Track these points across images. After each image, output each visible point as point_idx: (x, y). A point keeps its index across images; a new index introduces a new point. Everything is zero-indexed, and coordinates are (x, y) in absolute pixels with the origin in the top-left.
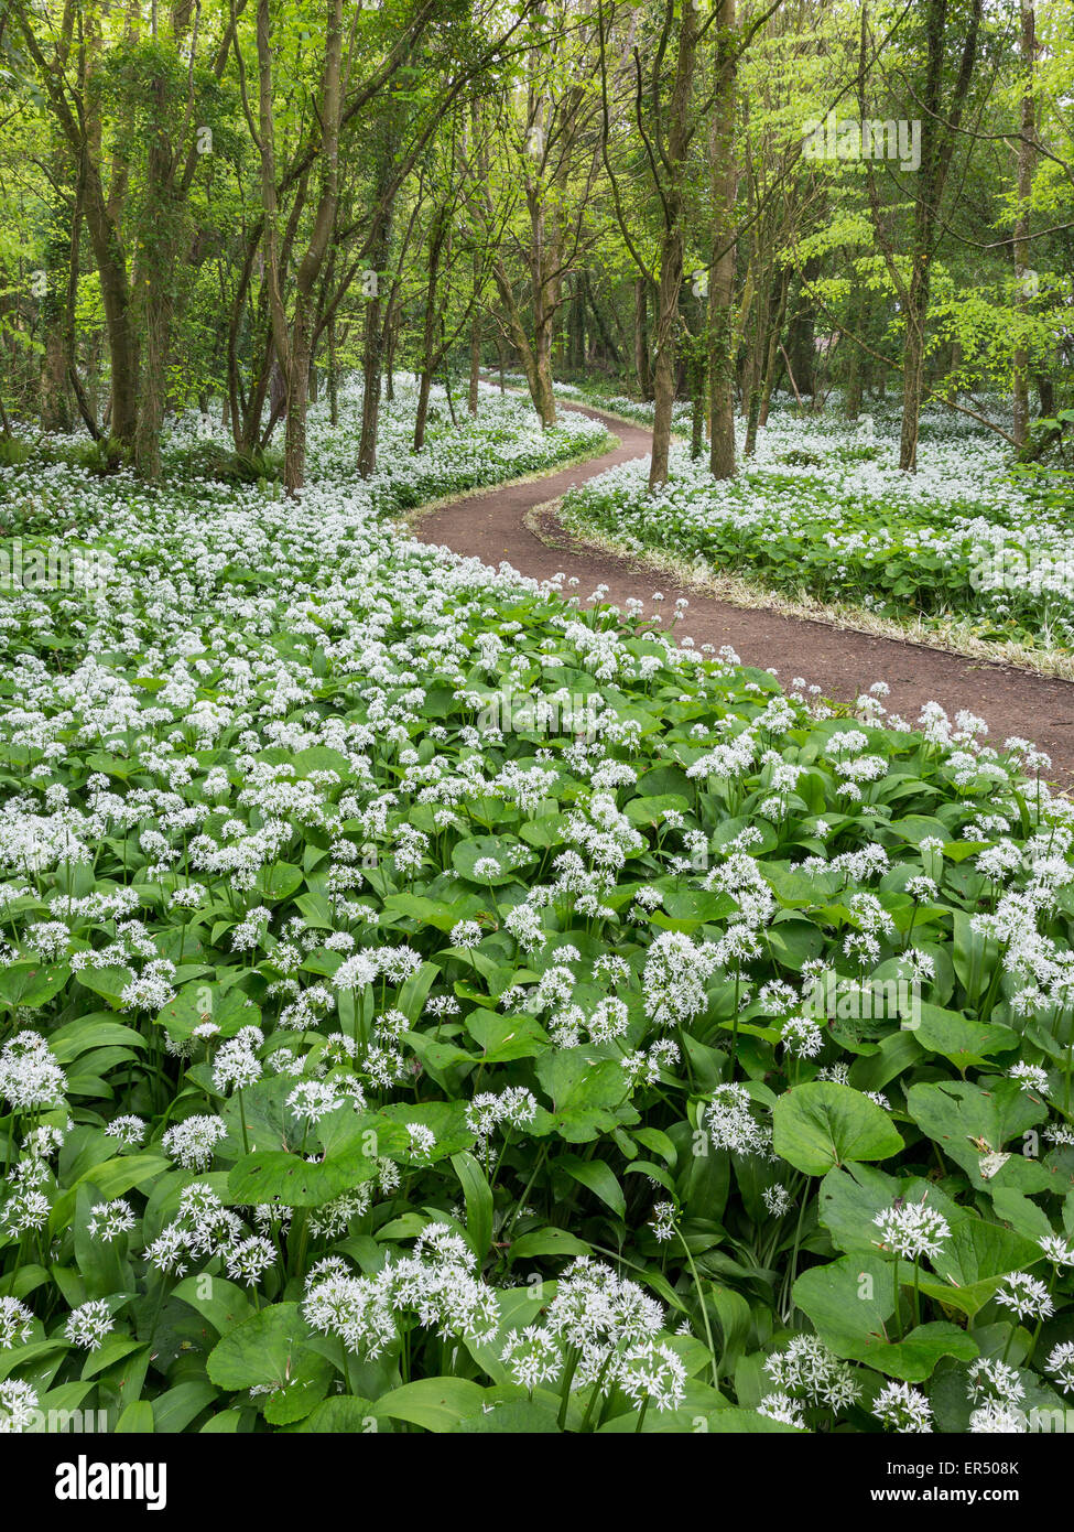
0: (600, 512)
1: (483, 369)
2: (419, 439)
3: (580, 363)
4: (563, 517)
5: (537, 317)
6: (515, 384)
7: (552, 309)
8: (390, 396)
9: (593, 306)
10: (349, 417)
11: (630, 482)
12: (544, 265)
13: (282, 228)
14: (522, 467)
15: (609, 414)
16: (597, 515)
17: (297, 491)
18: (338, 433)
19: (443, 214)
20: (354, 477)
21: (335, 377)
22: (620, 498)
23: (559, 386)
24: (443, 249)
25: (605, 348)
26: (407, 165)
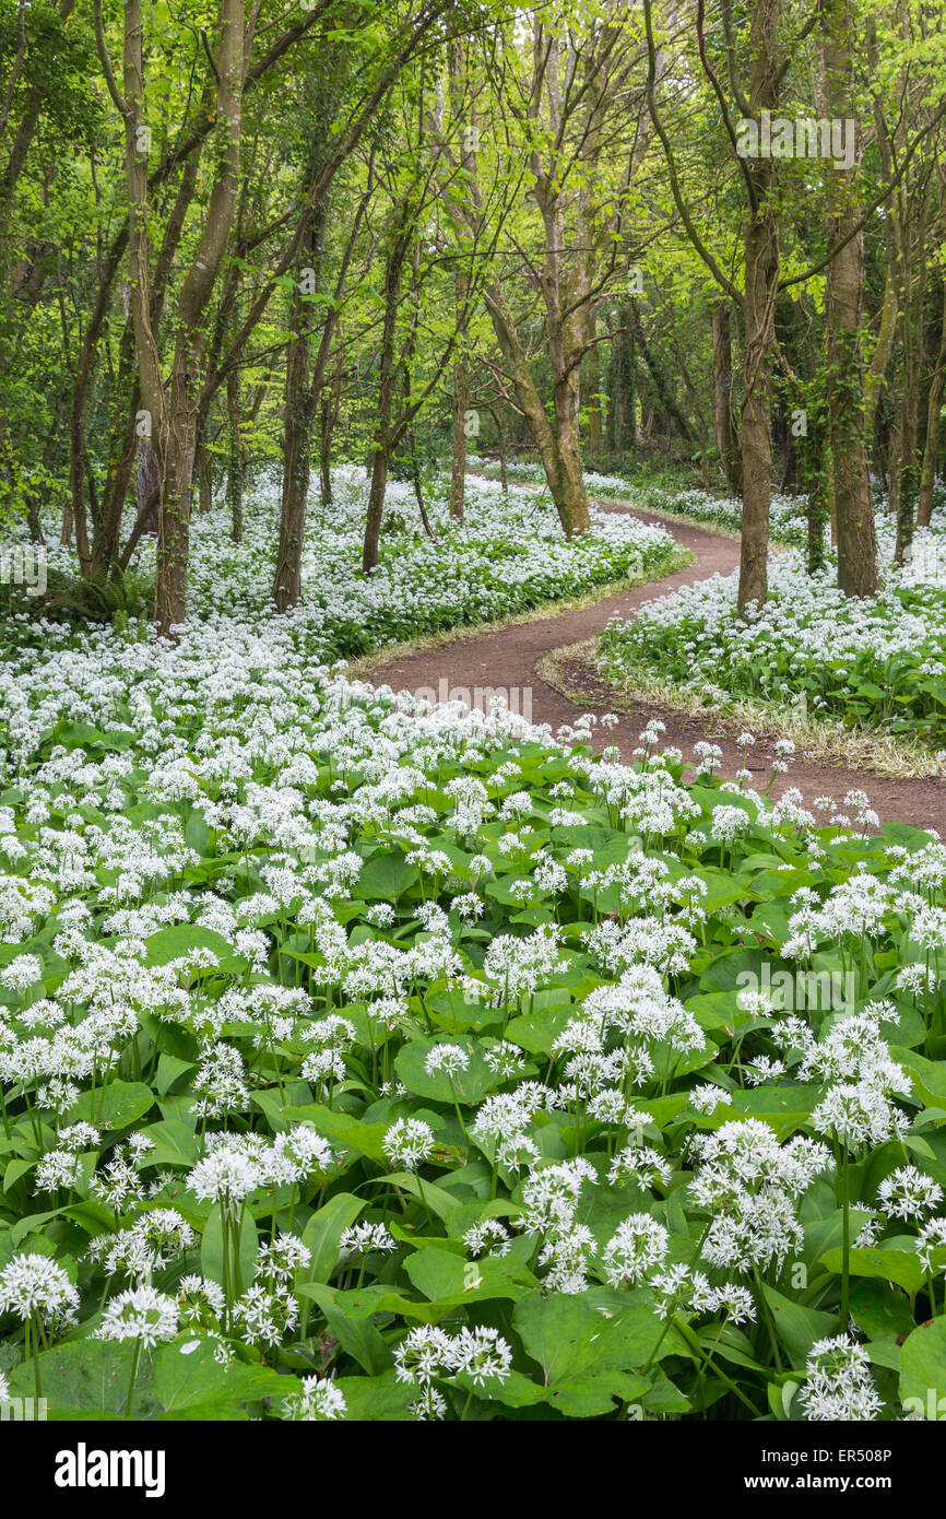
0: (661, 651)
1: (473, 459)
2: (370, 556)
3: (629, 443)
4: (601, 662)
5: (555, 367)
6: (524, 478)
7: (579, 354)
8: (327, 499)
9: (647, 356)
10: (261, 530)
11: (708, 605)
12: (564, 288)
13: (158, 236)
14: (534, 595)
15: (677, 518)
16: (656, 656)
17: (174, 628)
18: (243, 554)
19: (407, 212)
20: (267, 609)
21: (240, 470)
22: (692, 628)
23: (594, 479)
24: (406, 265)
25: (668, 419)
26: (349, 138)
